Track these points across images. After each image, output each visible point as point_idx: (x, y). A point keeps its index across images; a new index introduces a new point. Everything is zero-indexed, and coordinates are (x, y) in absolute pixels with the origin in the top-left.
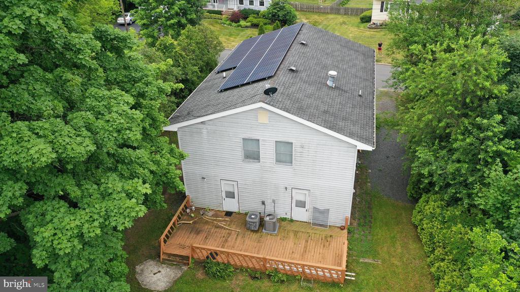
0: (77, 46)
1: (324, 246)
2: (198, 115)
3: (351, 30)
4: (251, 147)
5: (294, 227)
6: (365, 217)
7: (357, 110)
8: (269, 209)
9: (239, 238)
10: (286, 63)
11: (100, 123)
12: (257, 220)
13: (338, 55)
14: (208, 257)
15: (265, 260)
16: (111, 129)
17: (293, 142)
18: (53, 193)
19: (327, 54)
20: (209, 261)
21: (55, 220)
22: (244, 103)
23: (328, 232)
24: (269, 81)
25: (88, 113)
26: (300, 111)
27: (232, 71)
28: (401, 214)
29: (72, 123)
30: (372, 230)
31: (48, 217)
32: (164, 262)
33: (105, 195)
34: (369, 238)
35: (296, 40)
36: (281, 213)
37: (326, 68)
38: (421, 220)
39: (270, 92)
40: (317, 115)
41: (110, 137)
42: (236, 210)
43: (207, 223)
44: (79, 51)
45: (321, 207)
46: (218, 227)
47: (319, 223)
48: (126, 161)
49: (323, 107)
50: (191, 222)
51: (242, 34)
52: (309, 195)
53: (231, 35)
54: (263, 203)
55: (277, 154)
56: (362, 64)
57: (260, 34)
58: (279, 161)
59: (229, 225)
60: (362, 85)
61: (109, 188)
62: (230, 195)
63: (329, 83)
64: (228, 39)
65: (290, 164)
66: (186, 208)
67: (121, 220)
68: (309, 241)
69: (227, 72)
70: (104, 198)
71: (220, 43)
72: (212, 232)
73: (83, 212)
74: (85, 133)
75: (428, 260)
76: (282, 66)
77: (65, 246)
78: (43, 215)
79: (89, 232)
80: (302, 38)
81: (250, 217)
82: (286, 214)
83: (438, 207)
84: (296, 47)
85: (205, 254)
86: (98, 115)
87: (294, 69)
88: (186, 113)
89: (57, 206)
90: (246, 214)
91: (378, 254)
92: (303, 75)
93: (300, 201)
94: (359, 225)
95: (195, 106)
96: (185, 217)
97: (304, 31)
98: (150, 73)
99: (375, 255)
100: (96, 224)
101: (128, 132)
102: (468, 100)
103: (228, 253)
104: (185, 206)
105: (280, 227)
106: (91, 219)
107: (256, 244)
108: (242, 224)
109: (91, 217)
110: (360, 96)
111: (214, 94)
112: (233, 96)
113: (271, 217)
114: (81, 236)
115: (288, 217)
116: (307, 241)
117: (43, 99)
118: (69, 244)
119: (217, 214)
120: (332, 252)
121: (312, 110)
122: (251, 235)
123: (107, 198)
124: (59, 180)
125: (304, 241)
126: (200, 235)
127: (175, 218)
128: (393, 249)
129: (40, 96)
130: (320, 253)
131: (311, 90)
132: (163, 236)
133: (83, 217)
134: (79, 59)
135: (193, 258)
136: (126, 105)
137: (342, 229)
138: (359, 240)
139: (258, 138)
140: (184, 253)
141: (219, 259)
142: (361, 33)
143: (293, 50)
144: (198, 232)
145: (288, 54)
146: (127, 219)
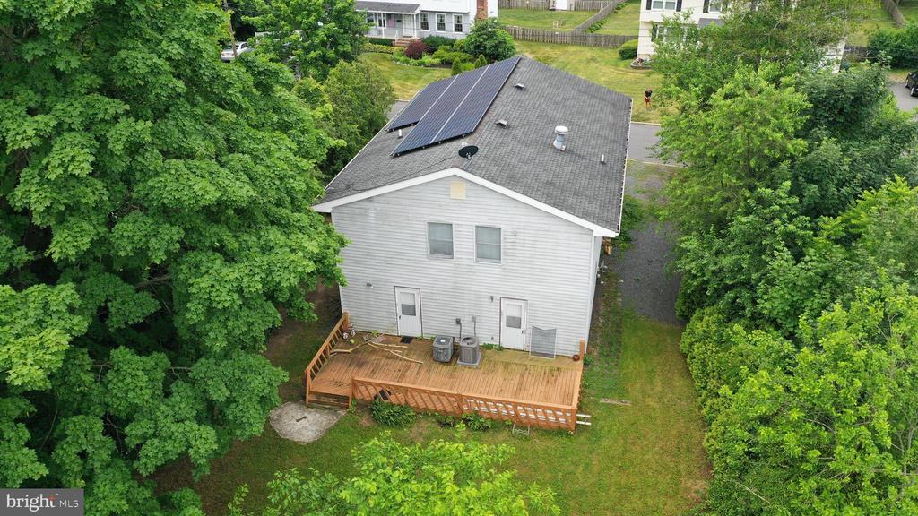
0: (227, 79)
1: (548, 382)
2: (362, 188)
3: (604, 71)
4: (440, 235)
5: (504, 357)
6: (611, 344)
7: (596, 183)
8: (467, 330)
9: (423, 372)
10: (493, 115)
11: (260, 169)
12: (449, 346)
13: (574, 105)
14: (376, 397)
15: (460, 397)
16: (273, 175)
17: (502, 226)
18: (208, 244)
19: (556, 103)
20: (377, 401)
21: (212, 271)
22: (429, 170)
23: (554, 364)
24: (468, 139)
25: (246, 156)
26: (511, 181)
27: (412, 128)
28: (665, 341)
29: (228, 166)
30: (620, 361)
31: (203, 269)
32: (311, 405)
33: (266, 249)
34: (615, 371)
35: (509, 82)
36: (485, 337)
37: (553, 122)
38: (691, 344)
39: (467, 152)
40: (536, 187)
41: (272, 184)
42: (418, 334)
43: (374, 351)
44: (229, 85)
45: (544, 326)
46: (390, 358)
47: (541, 352)
48: (283, 222)
49: (545, 177)
50: (350, 351)
51: (426, 76)
52: (526, 308)
53: (408, 78)
54: (458, 322)
55: (479, 245)
56: (610, 119)
57: (454, 74)
58: (481, 256)
59: (407, 355)
60: (606, 149)
61: (270, 240)
62: (409, 310)
63: (557, 144)
64: (402, 85)
65: (497, 261)
66: (343, 332)
67: (286, 275)
68: (526, 376)
69: (405, 130)
70: (264, 253)
71: (390, 90)
72: (381, 364)
73: (242, 265)
74: (244, 177)
75: (700, 399)
76: (486, 118)
77: (225, 299)
78: (197, 266)
79: (249, 286)
80: (518, 79)
81: (439, 342)
82: (492, 338)
83: (714, 323)
84: (508, 92)
85: (373, 392)
86: (256, 159)
87: (505, 123)
88: (344, 186)
89: (212, 258)
90: (432, 340)
91: (627, 393)
92: (519, 132)
93: (514, 318)
94: (601, 354)
95: (357, 177)
96: (341, 345)
97: (522, 68)
98: (306, 118)
99: (623, 394)
100: (257, 278)
101: (291, 181)
102: (752, 163)
103: (406, 389)
104: (341, 327)
105: (483, 357)
106: (251, 273)
107: (447, 380)
108: (425, 354)
109: (251, 270)
110: (603, 163)
111: (385, 160)
112: (414, 162)
113: (469, 341)
114: (240, 291)
115: (496, 342)
116: (523, 376)
117: (194, 137)
118: (228, 298)
119: (388, 338)
120: (559, 391)
121: (529, 181)
122: (440, 369)
123: (268, 253)
124: (215, 229)
125: (519, 376)
126: (364, 367)
127: (327, 343)
128: (649, 387)
129: (191, 134)
130: (541, 392)
131: (528, 152)
132: (310, 368)
133: (242, 270)
134: (229, 94)
135: (354, 398)
136: (288, 150)
137: (575, 360)
138: (601, 374)
139: (450, 222)
140: (341, 392)
141: (393, 399)
142: (620, 76)
143: (503, 96)
144: (361, 365)
145: (496, 102)
146: (293, 275)
